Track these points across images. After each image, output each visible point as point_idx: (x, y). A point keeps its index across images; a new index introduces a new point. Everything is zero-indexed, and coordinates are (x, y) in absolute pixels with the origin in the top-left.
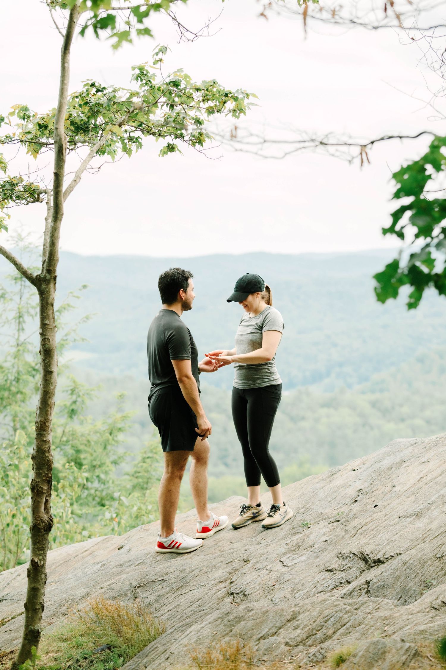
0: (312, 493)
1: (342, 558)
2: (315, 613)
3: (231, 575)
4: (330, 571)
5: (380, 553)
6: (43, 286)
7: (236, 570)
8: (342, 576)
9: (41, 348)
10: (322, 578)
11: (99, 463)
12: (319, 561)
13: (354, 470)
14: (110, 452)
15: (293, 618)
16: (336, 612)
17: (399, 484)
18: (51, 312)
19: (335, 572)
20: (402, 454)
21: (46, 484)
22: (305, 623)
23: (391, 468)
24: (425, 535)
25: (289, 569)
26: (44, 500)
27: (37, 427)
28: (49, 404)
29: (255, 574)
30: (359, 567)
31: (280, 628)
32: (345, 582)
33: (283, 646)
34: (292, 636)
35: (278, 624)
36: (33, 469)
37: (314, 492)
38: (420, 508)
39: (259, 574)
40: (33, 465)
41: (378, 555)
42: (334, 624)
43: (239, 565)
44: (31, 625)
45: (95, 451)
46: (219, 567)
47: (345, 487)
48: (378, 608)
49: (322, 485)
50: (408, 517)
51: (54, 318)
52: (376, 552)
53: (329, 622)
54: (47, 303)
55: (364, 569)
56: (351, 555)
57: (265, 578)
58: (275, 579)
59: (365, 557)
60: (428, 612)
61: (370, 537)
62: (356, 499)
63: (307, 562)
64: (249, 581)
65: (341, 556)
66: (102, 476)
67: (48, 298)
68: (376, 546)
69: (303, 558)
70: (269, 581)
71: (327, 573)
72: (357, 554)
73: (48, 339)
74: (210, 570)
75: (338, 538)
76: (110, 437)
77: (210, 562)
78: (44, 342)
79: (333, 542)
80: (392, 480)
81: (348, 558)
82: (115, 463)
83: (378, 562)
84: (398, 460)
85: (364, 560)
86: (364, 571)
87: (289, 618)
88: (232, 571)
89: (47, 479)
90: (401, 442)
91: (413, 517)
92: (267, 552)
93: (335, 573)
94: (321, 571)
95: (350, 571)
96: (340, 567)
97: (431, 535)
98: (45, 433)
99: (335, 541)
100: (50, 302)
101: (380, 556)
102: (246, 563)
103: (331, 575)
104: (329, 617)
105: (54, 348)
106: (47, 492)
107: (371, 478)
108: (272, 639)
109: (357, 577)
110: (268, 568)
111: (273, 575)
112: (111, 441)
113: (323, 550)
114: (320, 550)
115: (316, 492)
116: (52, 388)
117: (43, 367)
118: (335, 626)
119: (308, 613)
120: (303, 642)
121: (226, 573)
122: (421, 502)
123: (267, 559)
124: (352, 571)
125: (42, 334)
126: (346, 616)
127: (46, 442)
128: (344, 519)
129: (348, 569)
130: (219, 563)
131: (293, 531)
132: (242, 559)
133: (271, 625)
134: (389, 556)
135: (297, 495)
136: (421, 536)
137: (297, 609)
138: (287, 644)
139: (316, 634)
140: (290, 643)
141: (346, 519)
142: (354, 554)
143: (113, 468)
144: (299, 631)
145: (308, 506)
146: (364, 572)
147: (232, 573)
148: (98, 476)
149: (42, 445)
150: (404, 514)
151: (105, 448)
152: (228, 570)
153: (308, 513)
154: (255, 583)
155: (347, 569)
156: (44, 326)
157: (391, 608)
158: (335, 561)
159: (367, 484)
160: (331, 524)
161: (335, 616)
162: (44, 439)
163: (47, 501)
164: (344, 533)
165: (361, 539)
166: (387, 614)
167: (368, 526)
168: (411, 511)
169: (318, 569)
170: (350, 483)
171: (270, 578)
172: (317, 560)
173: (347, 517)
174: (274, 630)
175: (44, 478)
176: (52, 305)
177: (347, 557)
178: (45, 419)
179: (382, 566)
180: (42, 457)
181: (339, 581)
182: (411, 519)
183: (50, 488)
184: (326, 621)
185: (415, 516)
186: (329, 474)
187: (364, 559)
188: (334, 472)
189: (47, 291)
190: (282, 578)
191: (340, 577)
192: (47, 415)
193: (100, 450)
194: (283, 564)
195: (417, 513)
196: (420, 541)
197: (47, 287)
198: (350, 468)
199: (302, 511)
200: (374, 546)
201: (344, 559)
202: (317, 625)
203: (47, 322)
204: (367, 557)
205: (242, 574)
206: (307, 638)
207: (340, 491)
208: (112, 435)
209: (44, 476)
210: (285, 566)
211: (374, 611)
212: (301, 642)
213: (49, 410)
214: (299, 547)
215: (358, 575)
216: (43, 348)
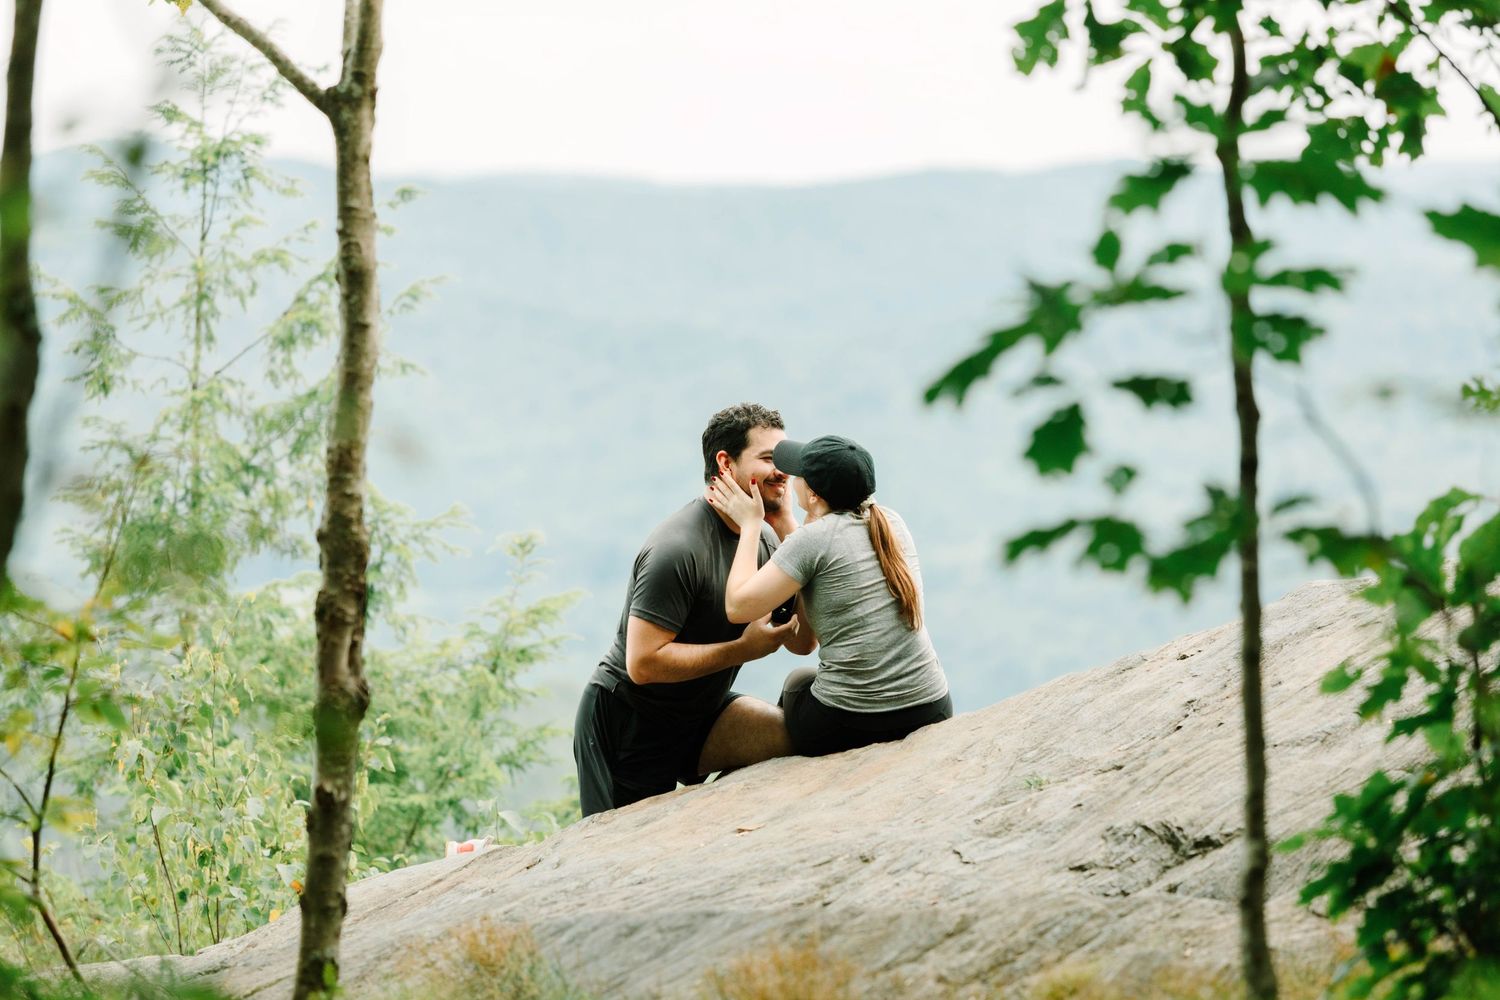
0: (1061, 714)
1: (1115, 837)
2: (1016, 918)
3: (825, 891)
4: (1081, 868)
5: (1212, 824)
6: (346, 114)
7: (838, 880)
8: (1111, 879)
9: (341, 266)
10: (1059, 885)
11: (457, 766)
12: (1055, 850)
13: (1184, 657)
14: (492, 728)
15: (963, 927)
16: (1068, 915)
17: (1293, 677)
18: (362, 179)
19: (1093, 871)
20: (1316, 613)
21: (352, 602)
22: (990, 937)
23: (1282, 647)
24: (1333, 783)
25: (977, 869)
26: (348, 641)
27: (330, 462)
28: (360, 403)
29: (886, 882)
30: (1158, 859)
31: (927, 949)
32: (1117, 894)
33: (930, 983)
34: (954, 964)
35: (923, 942)
36: (321, 566)
37: (1067, 711)
38: (1333, 724)
39: (896, 881)
40: (321, 556)
41: (1206, 828)
42: (1060, 941)
43: (850, 868)
44: (316, 947)
45: (445, 728)
46: (795, 872)
47: (1152, 697)
48: (1177, 916)
49: (1090, 696)
50: (1298, 745)
51: (370, 193)
52: (1201, 821)
53: (1048, 936)
54: (355, 157)
55: (1170, 863)
56: (1138, 831)
57: (914, 886)
58: (936, 890)
59: (1173, 835)
60: (1300, 922)
61: (1191, 791)
62: (1180, 725)
63: (1023, 856)
64: (869, 896)
65: (1112, 834)
66: (467, 804)
67: (356, 143)
68: (1203, 808)
69: (1014, 846)
70: (922, 894)
71: (1073, 875)
72: (1152, 827)
73: (357, 244)
74: (771, 878)
75: (1110, 798)
76: (491, 678)
77: (772, 863)
78: (348, 252)
79: (1095, 808)
80: (1276, 669)
81: (1130, 838)
82: (509, 761)
83: (1206, 844)
84: (1304, 624)
85: (1169, 842)
86: (1168, 867)
87: (950, 928)
88: (829, 882)
89: (357, 589)
90: (1323, 587)
91: (1312, 746)
92: (924, 839)
93: (1092, 875)
94: (1057, 871)
95: (1133, 868)
96: (1106, 859)
97: (1349, 781)
98: (349, 476)
99: (1100, 804)
100: (361, 152)
101: (1211, 831)
102: (866, 864)
103: (1082, 878)
104: (1049, 925)
105: (371, 267)
106: (357, 622)
107: (1224, 671)
108: (905, 970)
109: (1149, 883)
110: (921, 867)
111: (932, 883)
112: (492, 693)
113: (1069, 826)
114: (1060, 827)
115: (1073, 710)
116: (367, 365)
117: (346, 314)
118: (1063, 945)
119: (996, 918)
120: (983, 977)
121: (813, 886)
122: (1338, 711)
123: (921, 851)
124: (1139, 869)
125: (342, 234)
126: (1091, 924)
127: (353, 498)
128: (1136, 763)
129: (1129, 862)
130: (795, 863)
131: (998, 799)
132: (856, 855)
133: (905, 943)
134: (1235, 828)
135: (1023, 721)
136: (1322, 784)
137: (972, 911)
138: (941, 979)
139: (1013, 961)
140: (950, 978)
141: (1142, 762)
142: (1146, 828)
143: (501, 775)
144: (972, 954)
145: (1047, 743)
146: (1169, 871)
147: (828, 886)
148: (451, 803)
149: (342, 506)
150: (1289, 738)
151: (476, 714)
152: (818, 879)
153: (1045, 761)
154: (884, 901)
155: (1124, 865)
156: (347, 213)
157: (1208, 915)
158: (1095, 846)
159: (1209, 688)
160: (1101, 776)
161: (1065, 923)
162: (349, 491)
163: (354, 646)
164: (1128, 787)
165: (1167, 795)
166: (1195, 924)
167: (1191, 767)
168: (1308, 730)
169: (1049, 867)
170: (1165, 686)
171: (925, 888)
172: (1052, 848)
173: (1143, 757)
174: (912, 953)
175: (349, 587)
176: (367, 160)
177: (1126, 835)
178: (351, 442)
179: (1214, 855)
180: (344, 537)
181: (1102, 890)
182: (1306, 750)
183: (362, 612)
184: (1041, 934)
185: (1318, 743)
186: (1114, 668)
187: (1172, 839)
188: (1130, 664)
189: (355, 127)
190: (956, 887)
191: (1104, 882)
192: (355, 431)
193: (459, 721)
194: (961, 857)
195: (1324, 735)
196: (1318, 793)
197: (356, 118)
198: (1174, 653)
199: (1029, 755)
200: (1198, 809)
201: (1118, 842)
202: (1017, 942)
203: (354, 203)
204: (1178, 835)
205: (853, 884)
206: (992, 968)
207: (1139, 704)
208: (499, 671)
209: (349, 582)
210: (967, 863)
211: (1165, 920)
212: (977, 977)
213: (360, 419)
214: (1007, 827)
215: (1152, 877)
216: (345, 268)
